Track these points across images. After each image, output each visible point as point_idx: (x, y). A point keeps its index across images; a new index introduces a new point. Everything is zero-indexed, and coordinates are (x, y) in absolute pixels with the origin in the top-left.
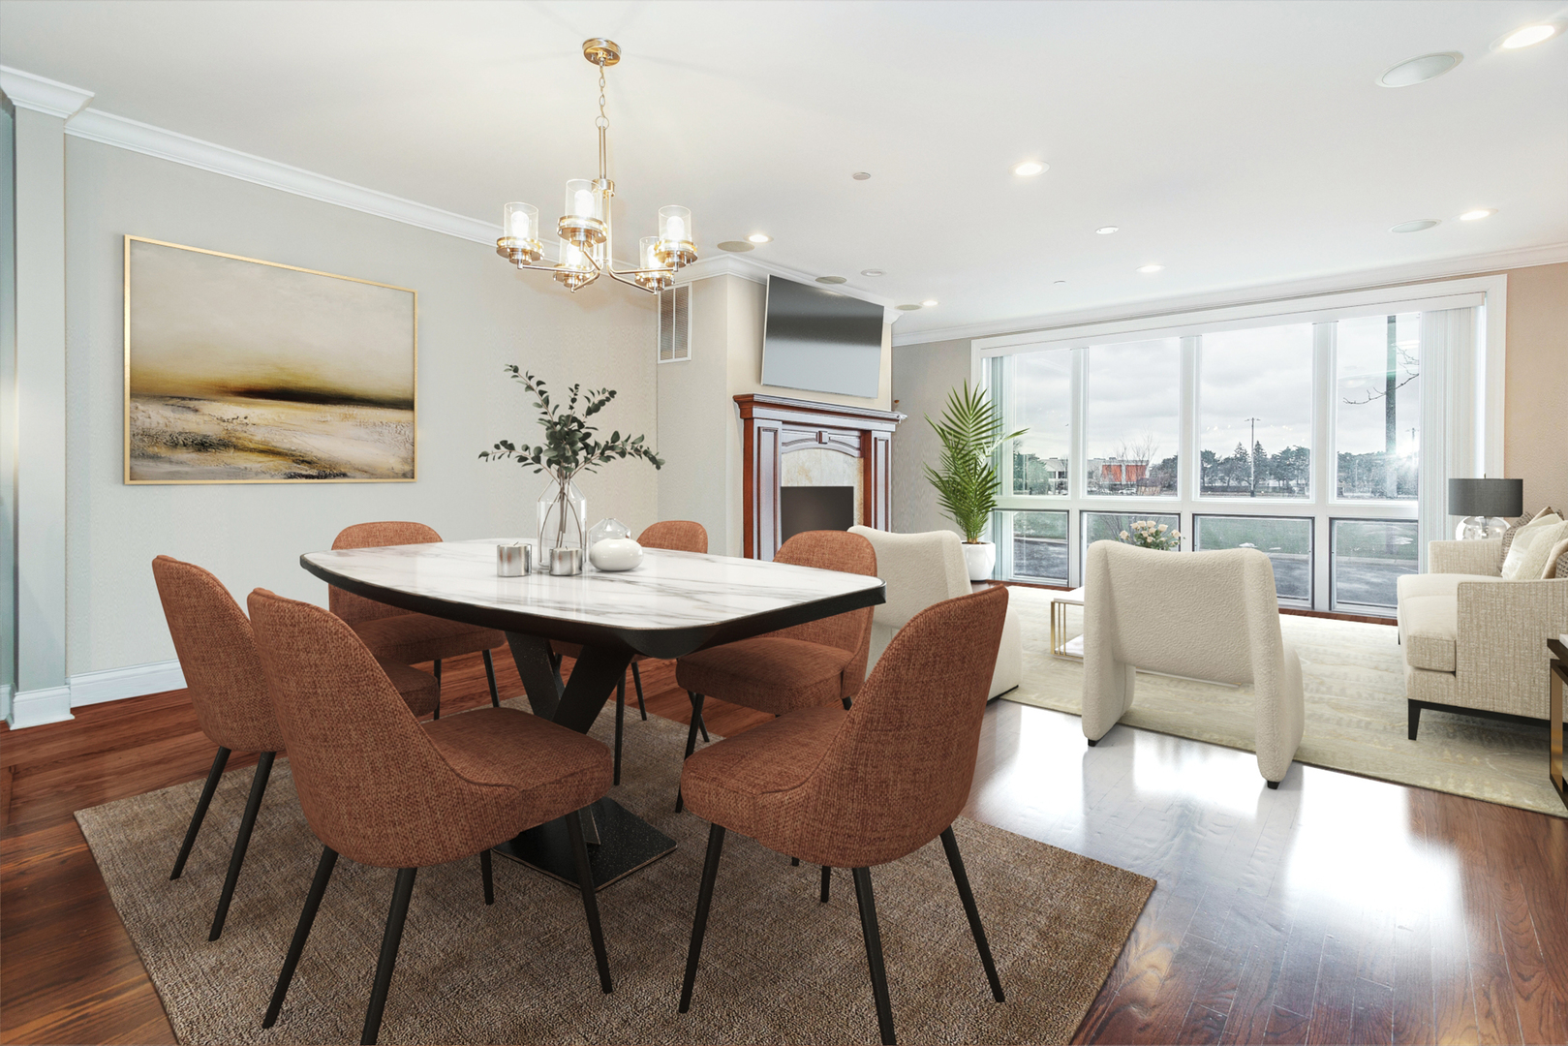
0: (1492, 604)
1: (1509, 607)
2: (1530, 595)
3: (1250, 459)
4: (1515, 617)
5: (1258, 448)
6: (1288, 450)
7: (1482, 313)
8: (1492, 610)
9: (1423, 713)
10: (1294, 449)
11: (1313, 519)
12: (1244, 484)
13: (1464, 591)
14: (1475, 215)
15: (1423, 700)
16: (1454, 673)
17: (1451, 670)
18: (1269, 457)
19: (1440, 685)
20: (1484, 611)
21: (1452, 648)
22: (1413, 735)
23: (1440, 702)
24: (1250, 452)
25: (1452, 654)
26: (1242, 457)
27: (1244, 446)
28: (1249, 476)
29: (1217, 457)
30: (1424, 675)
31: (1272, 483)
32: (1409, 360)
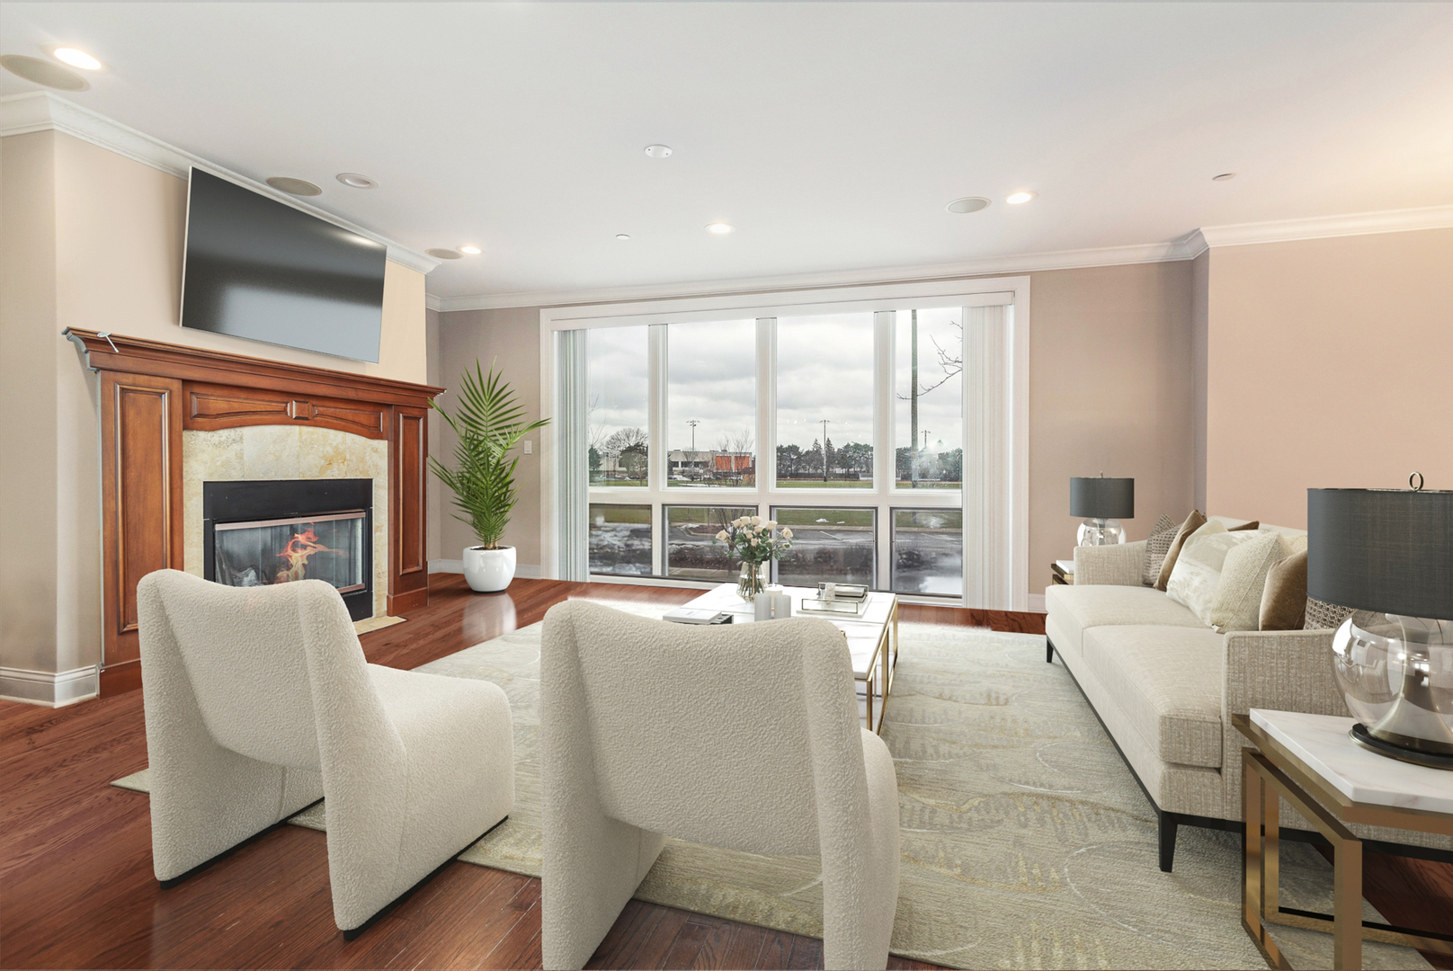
0: (1272, 668)
1: (1293, 671)
2: (1321, 654)
3: (823, 452)
4: (1300, 686)
5: (828, 444)
6: (848, 445)
7: (1011, 311)
8: (1272, 676)
9: (1182, 830)
10: (852, 444)
11: (876, 508)
12: (819, 471)
13: (1237, 649)
14: (1019, 198)
15: (1182, 812)
16: (1219, 770)
17: (1217, 766)
18: (836, 450)
19: (1204, 790)
20: (1261, 678)
21: (1219, 732)
22: (1166, 865)
23: (1203, 815)
24: (823, 446)
25: (1217, 743)
26: (818, 452)
27: (819, 442)
28: (822, 465)
29: (800, 450)
30: (1182, 775)
31: (839, 471)
32: (946, 360)
